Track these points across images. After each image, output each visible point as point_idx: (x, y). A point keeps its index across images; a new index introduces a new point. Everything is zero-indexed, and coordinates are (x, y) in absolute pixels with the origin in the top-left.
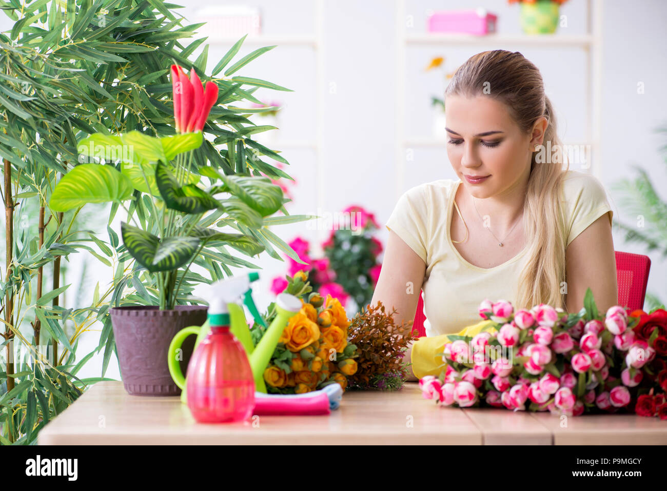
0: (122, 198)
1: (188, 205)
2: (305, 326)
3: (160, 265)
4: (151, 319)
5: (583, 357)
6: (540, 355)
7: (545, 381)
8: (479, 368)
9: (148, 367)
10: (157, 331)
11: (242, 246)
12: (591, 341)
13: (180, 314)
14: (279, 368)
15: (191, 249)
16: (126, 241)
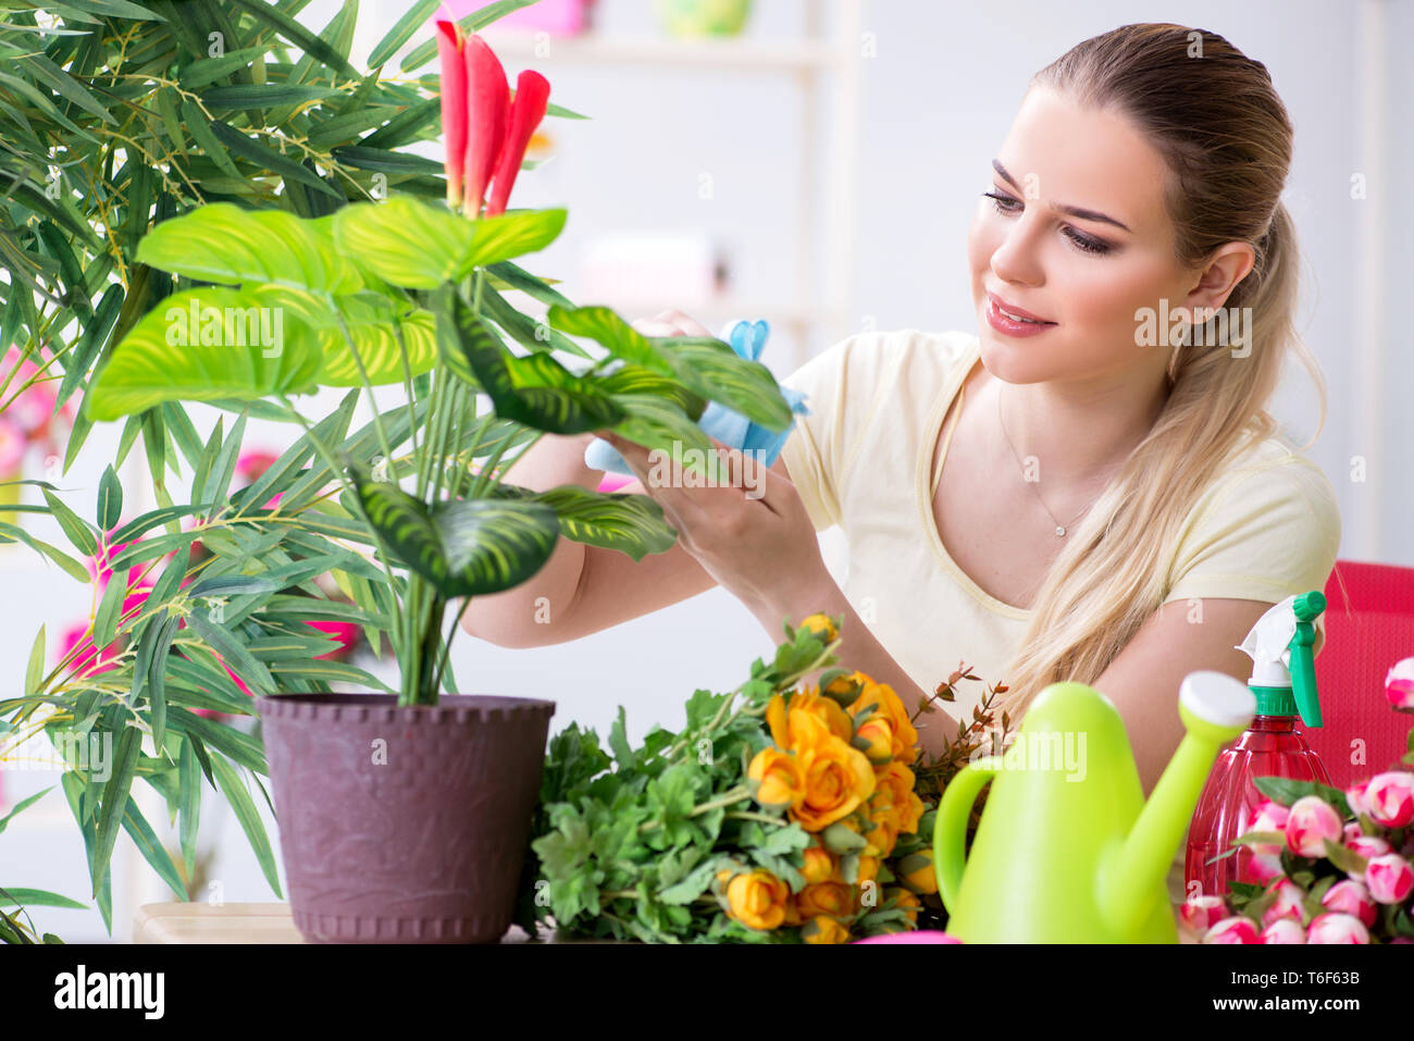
0: (288, 388)
1: (550, 410)
2: (836, 760)
3: (471, 578)
4: (405, 731)
8: (1382, 873)
9: (388, 867)
10: (421, 764)
11: (604, 535)
13: (484, 717)
14: (769, 875)
15: (544, 536)
16: (371, 507)
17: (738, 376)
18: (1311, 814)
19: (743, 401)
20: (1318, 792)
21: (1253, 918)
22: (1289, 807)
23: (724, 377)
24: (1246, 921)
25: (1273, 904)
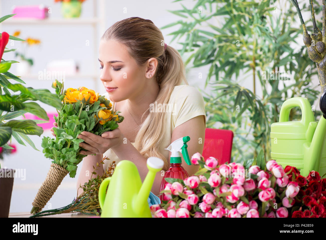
5: (267, 193)
6: (239, 191)
7: (241, 206)
8: (191, 198)
11: (32, 132)
12: (266, 183)
15: (8, 134)
17: (50, 97)
18: (176, 186)
19: (51, 103)
20: (178, 181)
21: (165, 209)
22: (172, 184)
23: (47, 98)
24: (164, 210)
25: (169, 206)
